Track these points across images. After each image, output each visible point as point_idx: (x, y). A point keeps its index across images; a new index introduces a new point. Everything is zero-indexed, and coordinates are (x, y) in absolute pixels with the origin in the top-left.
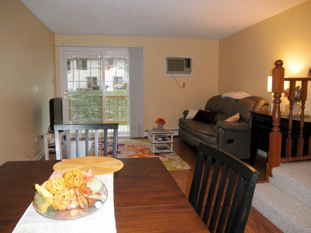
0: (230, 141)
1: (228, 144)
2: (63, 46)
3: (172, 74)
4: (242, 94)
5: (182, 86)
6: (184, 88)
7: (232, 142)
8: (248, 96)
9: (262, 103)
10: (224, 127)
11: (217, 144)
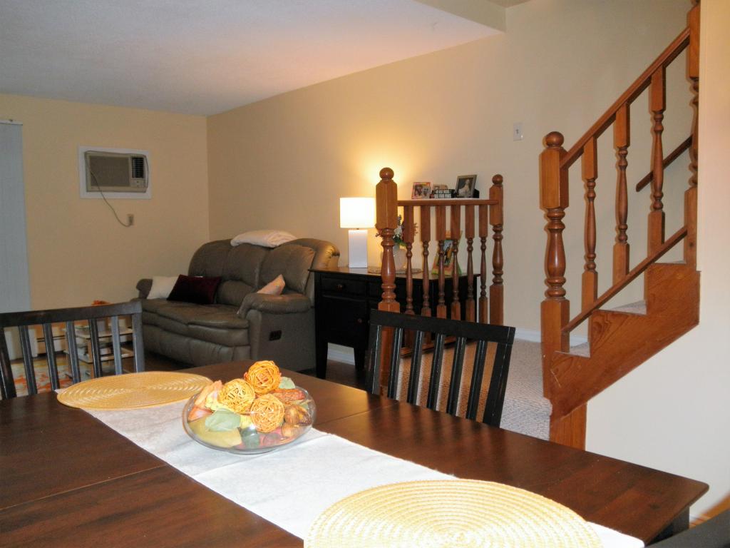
0: (275, 335)
1: (272, 342)
3: (99, 193)
4: (280, 236)
5: (126, 221)
6: (131, 226)
7: (279, 338)
8: (291, 240)
9: (329, 251)
10: (261, 306)
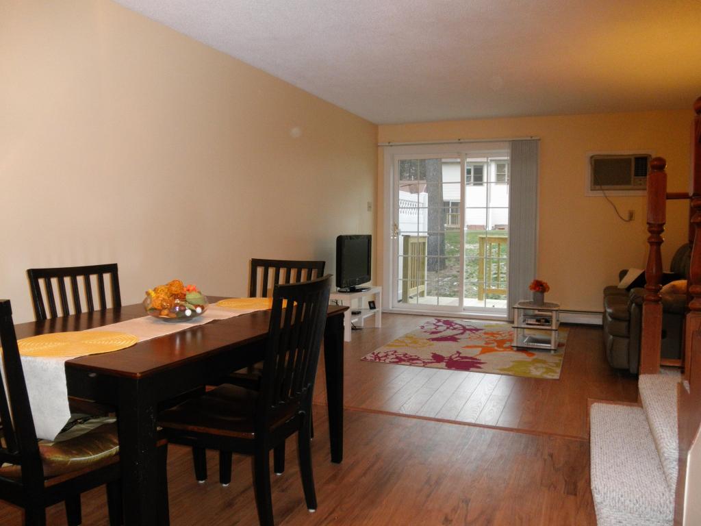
2: (391, 144)
3: (602, 192)
5: (626, 217)
6: (631, 222)
11: (628, 337)
